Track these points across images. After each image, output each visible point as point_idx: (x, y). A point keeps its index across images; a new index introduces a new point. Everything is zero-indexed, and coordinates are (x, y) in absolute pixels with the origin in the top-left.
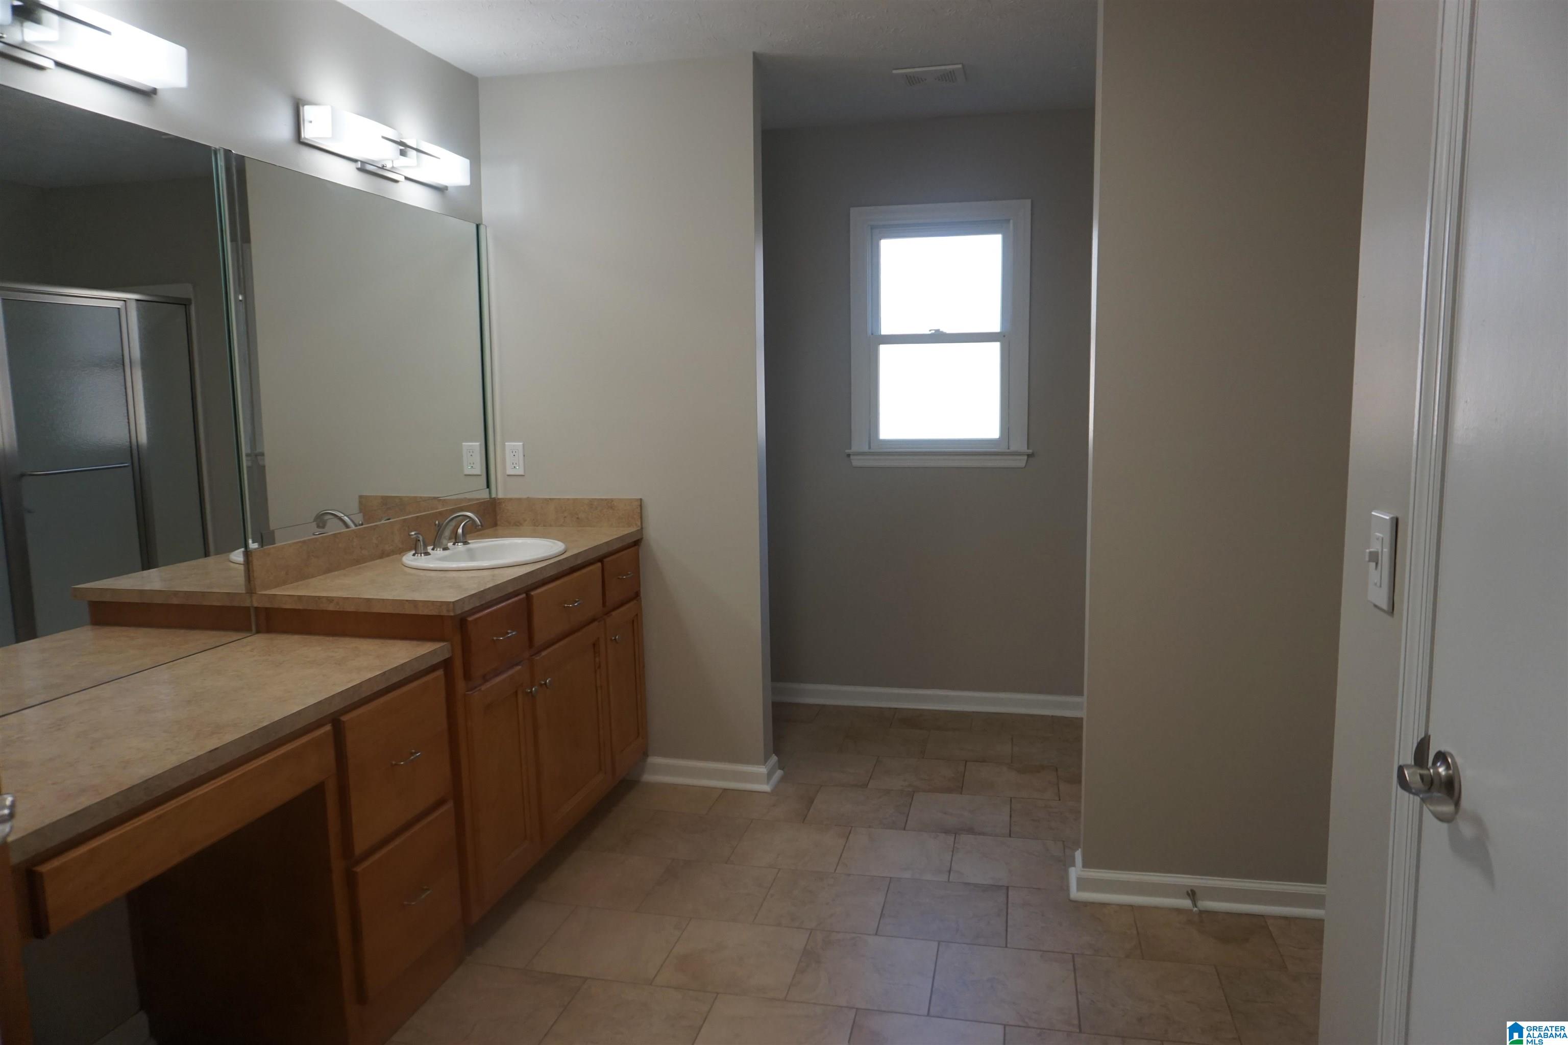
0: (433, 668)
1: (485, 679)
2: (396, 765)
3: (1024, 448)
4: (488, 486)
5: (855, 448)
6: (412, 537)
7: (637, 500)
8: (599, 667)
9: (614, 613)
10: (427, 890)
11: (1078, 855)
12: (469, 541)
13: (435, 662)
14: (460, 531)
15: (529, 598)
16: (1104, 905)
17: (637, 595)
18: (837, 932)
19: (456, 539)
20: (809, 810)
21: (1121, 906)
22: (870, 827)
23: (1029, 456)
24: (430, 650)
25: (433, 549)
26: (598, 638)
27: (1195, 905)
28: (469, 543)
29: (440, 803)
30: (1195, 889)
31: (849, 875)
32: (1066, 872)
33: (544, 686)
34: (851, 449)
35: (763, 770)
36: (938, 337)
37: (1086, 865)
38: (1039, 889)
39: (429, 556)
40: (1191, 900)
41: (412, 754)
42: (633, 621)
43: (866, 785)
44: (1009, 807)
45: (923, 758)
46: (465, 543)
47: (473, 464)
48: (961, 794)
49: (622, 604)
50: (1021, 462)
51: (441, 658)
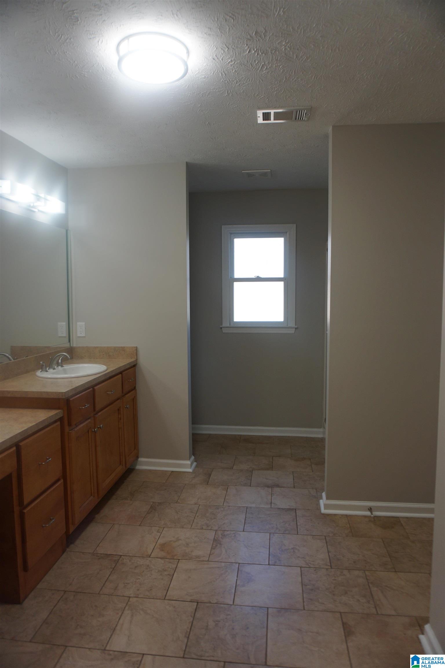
0: (55, 422)
1: (77, 426)
2: (41, 464)
3: (294, 325)
4: (69, 341)
5: (224, 325)
6: (41, 364)
7: (135, 347)
8: (120, 419)
9: (126, 396)
10: (53, 519)
11: (324, 495)
12: (64, 366)
13: (57, 418)
14: (60, 361)
15: (94, 390)
16: (335, 515)
17: (135, 388)
18: (227, 531)
19: (58, 364)
20: (209, 479)
21: (343, 515)
22: (236, 486)
23: (296, 328)
24: (55, 413)
25: (49, 369)
26: (120, 407)
27: (372, 514)
28: (63, 366)
29: (58, 480)
30: (372, 507)
31: (229, 506)
32: (319, 501)
33: (100, 428)
34: (222, 325)
35: (188, 462)
36: (258, 279)
37: (328, 498)
38: (309, 509)
39: (47, 372)
40: (370, 512)
41: (47, 459)
42: (133, 399)
43: (232, 468)
44: (292, 475)
45: (255, 456)
46: (62, 366)
47: (62, 332)
48: (272, 470)
49: (129, 392)
50: (292, 331)
51: (59, 417)
